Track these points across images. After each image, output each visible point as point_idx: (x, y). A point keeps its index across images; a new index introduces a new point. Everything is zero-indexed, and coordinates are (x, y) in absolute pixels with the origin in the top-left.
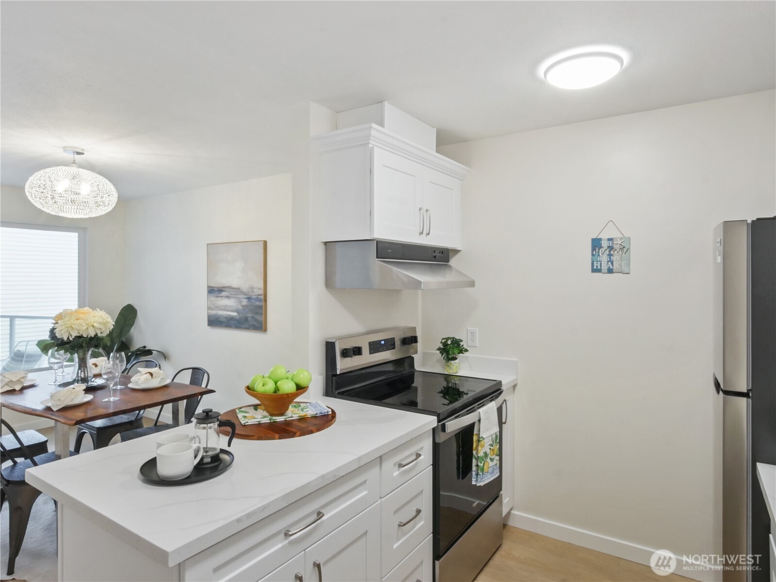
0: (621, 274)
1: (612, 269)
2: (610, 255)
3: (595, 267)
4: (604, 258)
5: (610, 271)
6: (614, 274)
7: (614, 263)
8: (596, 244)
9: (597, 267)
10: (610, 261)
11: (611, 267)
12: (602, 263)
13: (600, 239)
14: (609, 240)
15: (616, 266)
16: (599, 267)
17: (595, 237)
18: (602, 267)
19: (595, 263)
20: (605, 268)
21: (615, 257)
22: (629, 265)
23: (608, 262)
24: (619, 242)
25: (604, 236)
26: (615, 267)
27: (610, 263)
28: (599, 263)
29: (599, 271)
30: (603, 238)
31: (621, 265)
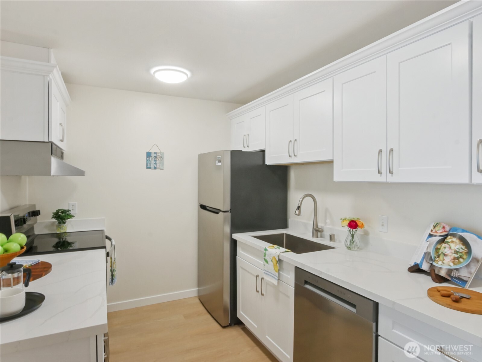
0: (160, 170)
1: (156, 167)
2: (155, 161)
3: (148, 166)
4: (153, 162)
5: (155, 168)
6: (157, 170)
7: (157, 164)
8: (149, 155)
9: (149, 166)
10: (155, 163)
11: (156, 166)
12: (152, 164)
13: (151, 153)
14: (155, 153)
15: (158, 166)
16: (150, 166)
17: (148, 151)
18: (152, 166)
19: (148, 164)
20: (153, 167)
21: (157, 162)
22: (163, 165)
23: (154, 164)
24: (160, 155)
25: (153, 151)
26: (157, 166)
27: (155, 164)
28: (150, 164)
29: (150, 168)
30: (152, 152)
31: (160, 166)
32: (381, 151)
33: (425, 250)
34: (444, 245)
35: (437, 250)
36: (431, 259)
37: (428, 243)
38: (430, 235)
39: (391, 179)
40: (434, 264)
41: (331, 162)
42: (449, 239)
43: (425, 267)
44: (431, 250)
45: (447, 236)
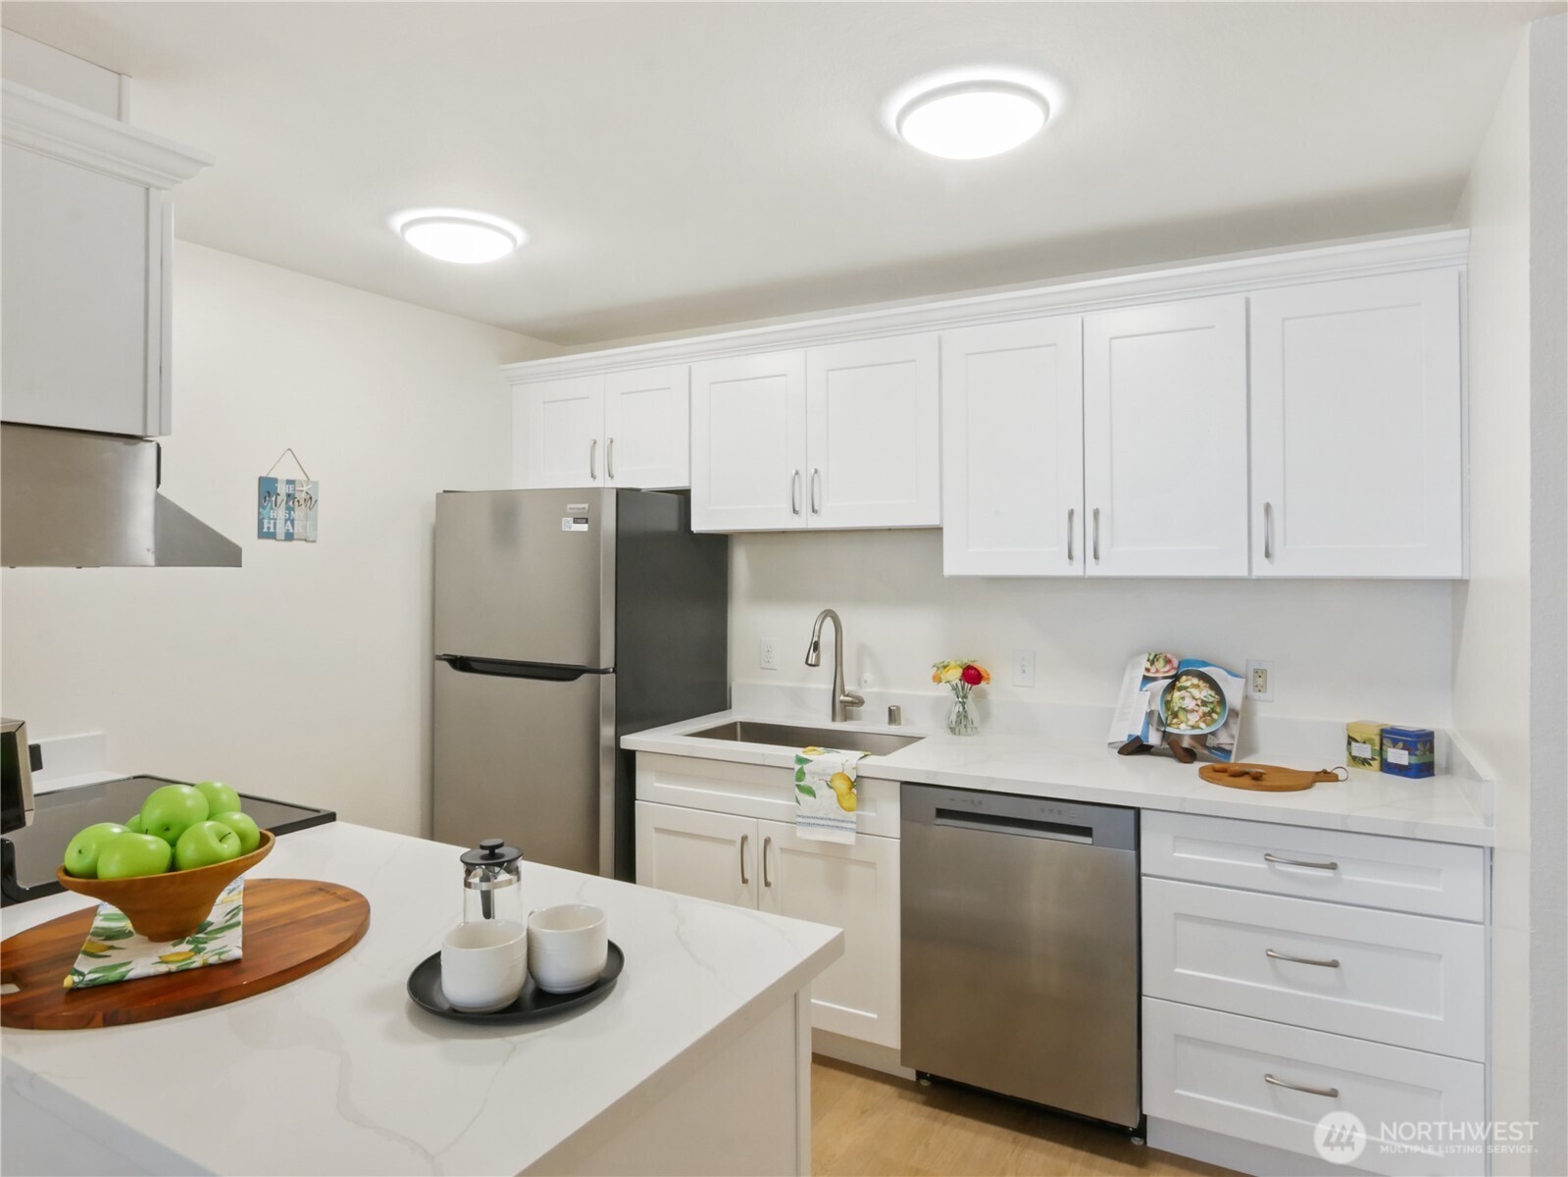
0: (303, 542)
1: (292, 534)
2: (290, 509)
3: (265, 530)
4: (281, 513)
5: (289, 537)
6: (294, 542)
7: (296, 522)
8: (267, 489)
9: (269, 528)
10: (289, 519)
11: (291, 531)
12: (278, 521)
13: (275, 480)
14: (290, 482)
15: (298, 530)
16: (272, 530)
17: (264, 475)
18: (277, 530)
19: (266, 521)
20: (281, 532)
21: (297, 512)
22: (315, 528)
23: (286, 521)
24: (305, 489)
25: (282, 474)
26: (296, 531)
27: (289, 523)
28: (272, 522)
29: (272, 536)
30: (279, 478)
31: (305, 527)
32: (1071, 514)
33: (1146, 709)
34: (1177, 694)
35: (1167, 704)
36: (1160, 722)
37: (1149, 694)
38: (1146, 679)
39: (1094, 570)
40: (1169, 729)
41: (937, 530)
42: (1184, 681)
43: (1154, 739)
44: (1157, 706)
45: (1176, 678)
